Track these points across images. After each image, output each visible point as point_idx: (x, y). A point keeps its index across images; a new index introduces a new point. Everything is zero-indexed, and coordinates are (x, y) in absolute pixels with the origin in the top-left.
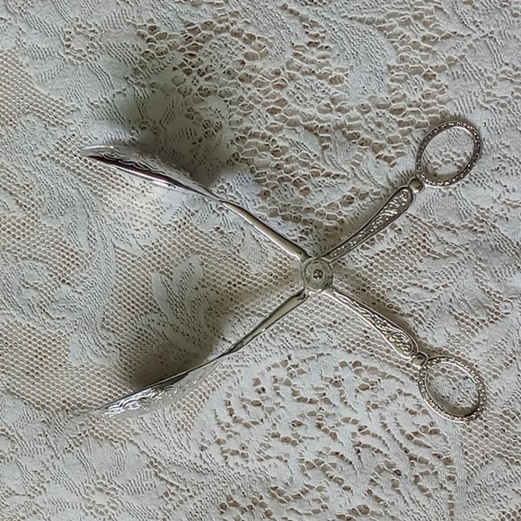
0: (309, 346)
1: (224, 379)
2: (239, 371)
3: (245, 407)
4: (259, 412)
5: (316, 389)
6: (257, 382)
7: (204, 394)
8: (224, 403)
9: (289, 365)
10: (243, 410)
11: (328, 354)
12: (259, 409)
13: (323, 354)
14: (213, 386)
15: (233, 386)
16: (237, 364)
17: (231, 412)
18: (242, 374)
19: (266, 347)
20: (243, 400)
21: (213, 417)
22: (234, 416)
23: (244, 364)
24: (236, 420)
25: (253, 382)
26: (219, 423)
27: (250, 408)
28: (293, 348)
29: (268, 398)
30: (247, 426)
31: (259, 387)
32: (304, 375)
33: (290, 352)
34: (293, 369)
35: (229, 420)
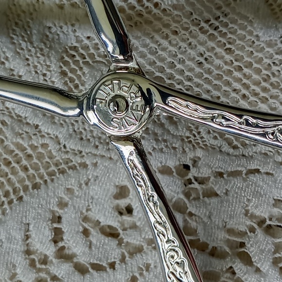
0: (236, 153)
1: (62, 172)
2: (95, 165)
3: (86, 233)
4: (112, 250)
5: (230, 231)
6: (122, 192)
7: (15, 191)
8: (49, 216)
9: (190, 176)
10: (80, 238)
11: (268, 174)
12: (113, 243)
13: (258, 171)
14: (38, 180)
15: (76, 188)
16: (94, 151)
17: (57, 236)
18: (98, 172)
19: (156, 134)
20: (86, 219)
21: (19, 236)
22: (61, 244)
23: (108, 155)
24: (63, 255)
25: (113, 190)
26: (28, 252)
27: (96, 237)
28: (205, 148)
29: (134, 227)
30: (81, 270)
31: (123, 203)
32: (214, 200)
33: (199, 153)
34: (196, 185)
35: (50, 251)
